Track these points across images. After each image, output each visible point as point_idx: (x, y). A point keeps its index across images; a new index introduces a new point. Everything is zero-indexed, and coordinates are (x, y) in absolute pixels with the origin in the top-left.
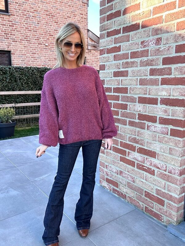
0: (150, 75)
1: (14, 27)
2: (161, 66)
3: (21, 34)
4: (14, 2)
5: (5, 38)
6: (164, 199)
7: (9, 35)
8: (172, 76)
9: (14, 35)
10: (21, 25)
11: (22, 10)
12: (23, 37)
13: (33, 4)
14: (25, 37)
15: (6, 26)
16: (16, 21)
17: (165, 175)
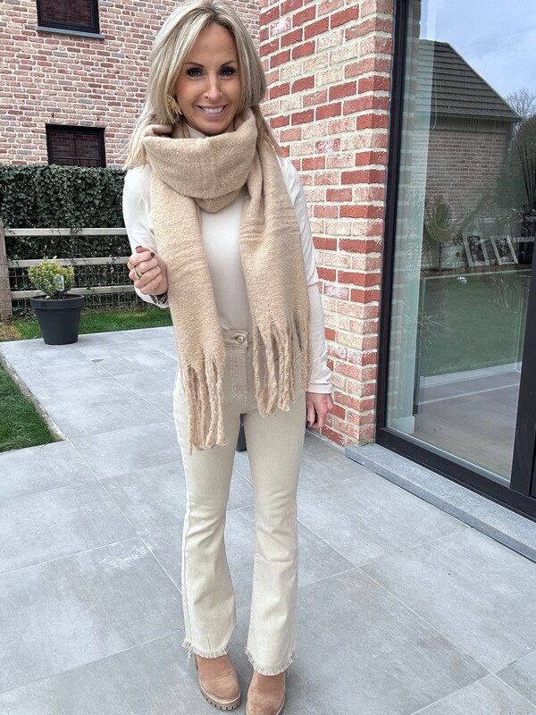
0: (328, 201)
1: (114, 69)
2: (340, 187)
3: (130, 84)
4: (114, 4)
5: (91, 97)
6: (344, 407)
7: (102, 89)
8: (352, 203)
9: (113, 88)
10: (129, 62)
11: (132, 25)
12: (134, 93)
13: (160, 8)
14: (139, 92)
15: (94, 67)
16: (119, 52)
17: (345, 366)
